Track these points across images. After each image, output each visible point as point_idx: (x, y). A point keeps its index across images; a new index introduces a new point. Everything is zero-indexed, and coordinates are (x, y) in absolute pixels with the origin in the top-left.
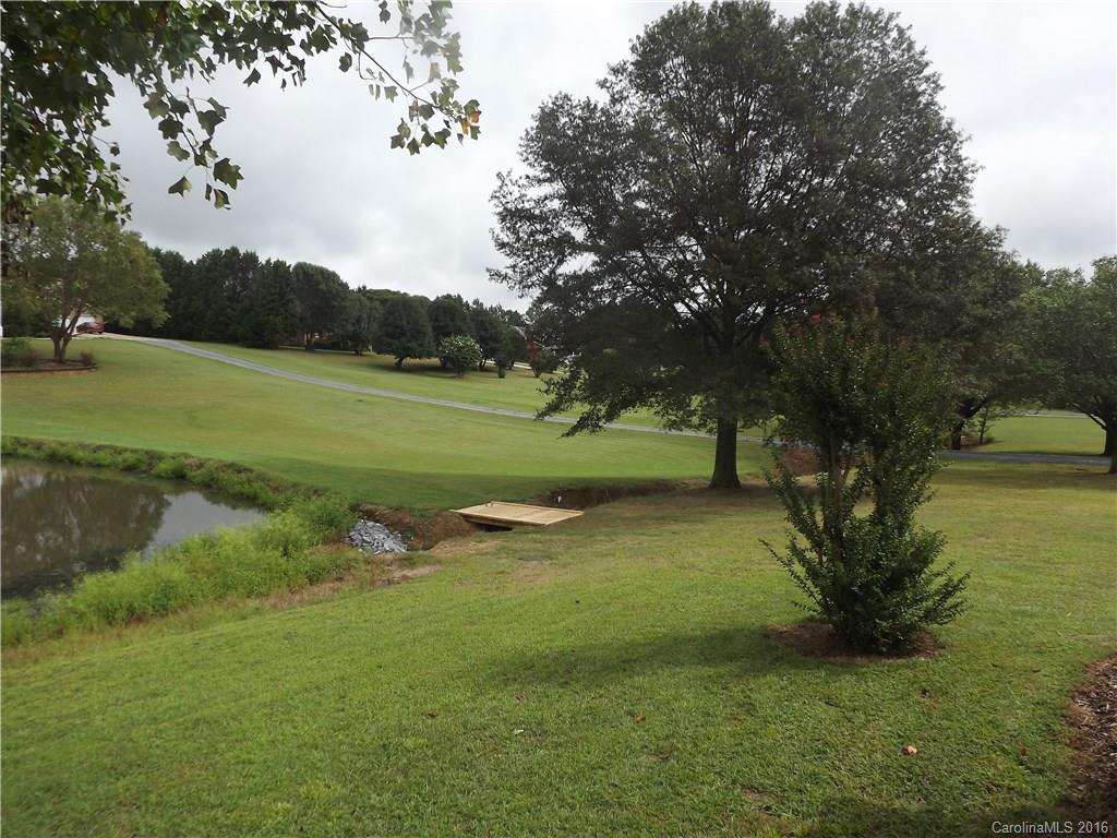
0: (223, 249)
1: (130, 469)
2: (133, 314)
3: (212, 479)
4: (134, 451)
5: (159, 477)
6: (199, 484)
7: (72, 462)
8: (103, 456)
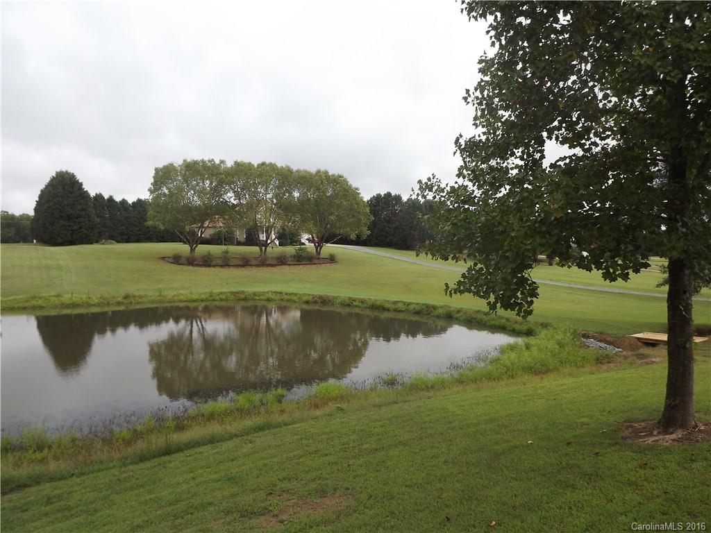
0: (382, 194)
1: (418, 313)
2: (357, 232)
3: (472, 318)
4: (417, 304)
5: (438, 317)
6: (464, 320)
7: (384, 309)
8: (400, 306)
